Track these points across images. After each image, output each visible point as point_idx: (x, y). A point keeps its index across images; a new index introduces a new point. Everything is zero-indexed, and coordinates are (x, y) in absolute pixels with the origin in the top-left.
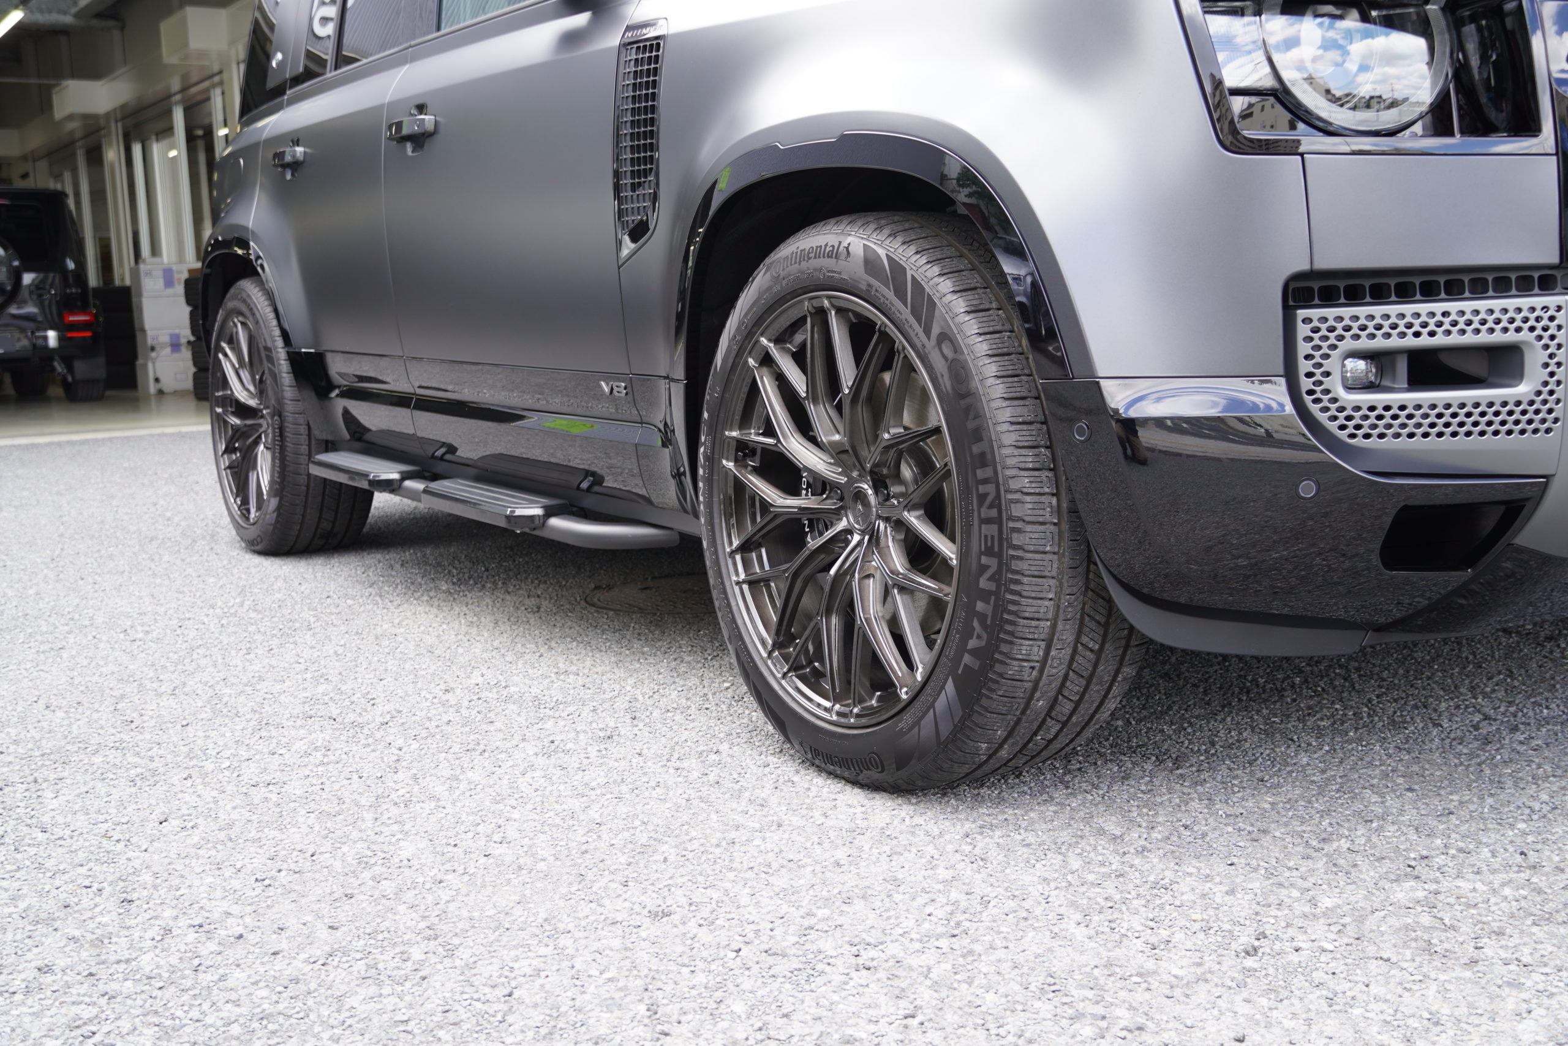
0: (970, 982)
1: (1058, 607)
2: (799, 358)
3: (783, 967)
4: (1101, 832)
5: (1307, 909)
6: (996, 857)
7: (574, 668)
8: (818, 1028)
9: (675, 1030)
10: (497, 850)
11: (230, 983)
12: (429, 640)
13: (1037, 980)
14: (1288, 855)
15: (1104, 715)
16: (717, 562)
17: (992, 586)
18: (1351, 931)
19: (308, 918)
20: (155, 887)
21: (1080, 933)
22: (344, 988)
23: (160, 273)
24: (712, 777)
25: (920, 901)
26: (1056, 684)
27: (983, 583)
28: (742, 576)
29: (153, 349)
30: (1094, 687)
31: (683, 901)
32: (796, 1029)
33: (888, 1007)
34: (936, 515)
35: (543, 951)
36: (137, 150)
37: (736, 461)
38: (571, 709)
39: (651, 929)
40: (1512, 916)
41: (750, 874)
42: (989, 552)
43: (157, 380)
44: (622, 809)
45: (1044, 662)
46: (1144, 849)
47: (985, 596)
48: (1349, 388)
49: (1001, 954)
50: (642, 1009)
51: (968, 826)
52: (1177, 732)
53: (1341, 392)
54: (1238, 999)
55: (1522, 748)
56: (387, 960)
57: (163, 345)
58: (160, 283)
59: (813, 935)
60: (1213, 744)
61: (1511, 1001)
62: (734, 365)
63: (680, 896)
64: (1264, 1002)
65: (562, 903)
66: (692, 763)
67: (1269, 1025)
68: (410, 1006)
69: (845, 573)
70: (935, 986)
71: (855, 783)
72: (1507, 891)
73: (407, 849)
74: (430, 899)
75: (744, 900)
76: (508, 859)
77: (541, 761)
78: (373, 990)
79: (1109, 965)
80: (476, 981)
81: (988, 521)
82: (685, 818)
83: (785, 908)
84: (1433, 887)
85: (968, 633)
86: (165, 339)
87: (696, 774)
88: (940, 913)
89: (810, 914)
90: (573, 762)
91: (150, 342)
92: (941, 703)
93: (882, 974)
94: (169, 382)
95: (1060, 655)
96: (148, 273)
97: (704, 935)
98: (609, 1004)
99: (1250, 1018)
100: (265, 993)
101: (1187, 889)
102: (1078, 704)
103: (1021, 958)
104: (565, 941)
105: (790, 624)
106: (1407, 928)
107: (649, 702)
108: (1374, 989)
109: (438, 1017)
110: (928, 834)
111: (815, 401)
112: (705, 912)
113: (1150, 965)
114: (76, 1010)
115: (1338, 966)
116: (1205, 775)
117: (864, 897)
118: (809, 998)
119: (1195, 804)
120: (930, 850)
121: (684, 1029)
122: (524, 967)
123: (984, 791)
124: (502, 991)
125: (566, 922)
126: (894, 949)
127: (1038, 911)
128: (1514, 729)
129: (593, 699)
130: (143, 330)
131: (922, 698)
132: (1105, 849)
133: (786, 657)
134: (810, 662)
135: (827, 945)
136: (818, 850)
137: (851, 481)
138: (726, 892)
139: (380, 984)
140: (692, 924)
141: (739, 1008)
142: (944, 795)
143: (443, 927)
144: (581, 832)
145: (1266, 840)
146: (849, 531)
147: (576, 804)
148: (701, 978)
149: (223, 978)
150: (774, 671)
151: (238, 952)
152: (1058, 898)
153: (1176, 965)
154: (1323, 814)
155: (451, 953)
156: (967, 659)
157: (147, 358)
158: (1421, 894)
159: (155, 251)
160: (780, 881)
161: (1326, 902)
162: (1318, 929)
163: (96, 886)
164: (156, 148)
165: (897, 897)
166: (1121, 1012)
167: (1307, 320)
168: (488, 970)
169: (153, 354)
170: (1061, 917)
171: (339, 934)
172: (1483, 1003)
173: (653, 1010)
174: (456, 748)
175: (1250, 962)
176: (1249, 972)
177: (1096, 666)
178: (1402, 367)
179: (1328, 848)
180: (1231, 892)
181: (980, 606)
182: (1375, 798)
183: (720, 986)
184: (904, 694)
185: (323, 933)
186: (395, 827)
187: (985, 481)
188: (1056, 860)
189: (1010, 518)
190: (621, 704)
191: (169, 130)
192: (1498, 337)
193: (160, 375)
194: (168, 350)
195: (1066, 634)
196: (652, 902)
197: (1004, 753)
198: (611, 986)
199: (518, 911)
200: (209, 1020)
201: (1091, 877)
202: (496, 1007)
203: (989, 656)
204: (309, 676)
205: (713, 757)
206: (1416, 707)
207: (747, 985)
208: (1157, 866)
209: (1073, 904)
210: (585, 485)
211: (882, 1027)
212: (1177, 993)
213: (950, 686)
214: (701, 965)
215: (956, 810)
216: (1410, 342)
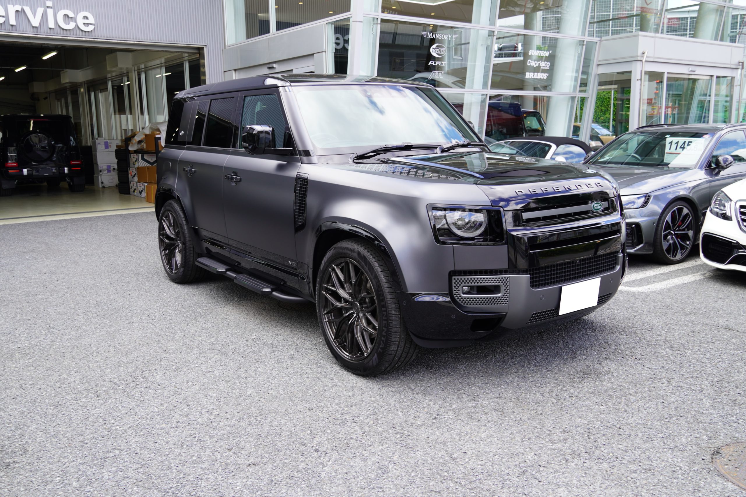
0: (376, 426)
1: (400, 339)
2: (342, 270)
3: (338, 422)
4: (410, 388)
5: (449, 408)
6: (385, 394)
7: (279, 333)
8: (345, 436)
9: (316, 436)
10: (271, 392)
11: (220, 426)
12: (237, 321)
13: (390, 426)
14: (449, 394)
15: (412, 359)
16: (320, 316)
17: (385, 334)
18: (457, 414)
19: (232, 410)
20: (193, 401)
21: (400, 414)
22: (245, 427)
23: (104, 143)
24: (319, 371)
25: (367, 406)
26: (400, 355)
27: (383, 333)
28: (327, 320)
29: (101, 171)
30: (409, 355)
31: (315, 406)
32: (341, 436)
33: (359, 431)
34: (374, 315)
35: (286, 418)
36: (92, 94)
37: (326, 292)
38: (281, 348)
39: (309, 413)
40: (491, 410)
41: (330, 399)
42: (385, 327)
43: (102, 183)
44: (299, 381)
45: (397, 350)
46: (418, 393)
47: (384, 336)
48: (463, 293)
49: (384, 419)
50: (309, 432)
51: (380, 386)
52: (433, 358)
53: (462, 295)
54: (430, 429)
55: (512, 364)
56: (253, 420)
57: (104, 170)
58: (104, 147)
59: (344, 415)
60: (441, 362)
61: (483, 428)
62: (326, 270)
63: (314, 405)
64: (435, 430)
65: (288, 406)
66: (314, 366)
67: (434, 435)
68: (260, 431)
69: (352, 324)
70: (369, 427)
71: (354, 373)
72: (492, 404)
73: (249, 392)
74: (258, 405)
75: (329, 406)
76: (274, 394)
77: (276, 365)
78: (252, 427)
79: (405, 422)
80: (273, 425)
81: (385, 320)
82: (314, 383)
83: (338, 408)
84: (477, 403)
85: (380, 344)
86: (105, 167)
87: (315, 370)
88: (372, 409)
89: (343, 410)
90: (284, 365)
91: (99, 169)
92: (374, 358)
93: (358, 424)
94: (107, 183)
95: (400, 349)
96: (99, 143)
97: (320, 414)
98: (302, 431)
99: (431, 433)
100: (229, 428)
101: (426, 403)
102: (405, 358)
103: (387, 420)
104: (291, 416)
105: (339, 333)
106: (468, 413)
107: (301, 346)
108: (457, 427)
109: (267, 434)
110: (370, 388)
111: (346, 283)
112: (320, 409)
113: (414, 422)
114: (190, 432)
115: (452, 422)
116: (437, 372)
117: (355, 405)
118: (343, 429)
119: (432, 380)
120: (371, 393)
121: (318, 436)
122: (283, 422)
123: (384, 376)
124: (279, 428)
125: (290, 411)
126: (361, 418)
127: (393, 409)
128: (512, 358)
129: (286, 345)
130: (97, 164)
131: (370, 357)
132: (410, 393)
133: (338, 341)
134: (343, 343)
135: (347, 417)
136: (345, 392)
137: (354, 301)
138: (325, 404)
139: (253, 426)
140: (318, 412)
141: (329, 431)
142: (375, 377)
143: (263, 412)
144: (290, 387)
145: (446, 390)
146: (354, 313)
147: (287, 379)
148: (321, 425)
149: (218, 425)
150: (334, 345)
151: (218, 419)
152: (397, 406)
153: (419, 422)
154: (460, 383)
155: (266, 419)
156: (380, 349)
157: (98, 174)
158: (474, 404)
159: (99, 135)
160: (337, 401)
161: (454, 406)
162: (450, 413)
163: (179, 401)
164: (101, 96)
165: (363, 405)
166: (406, 432)
167: (454, 279)
168: (275, 423)
169: (101, 173)
170: (397, 410)
171: (240, 414)
172: (477, 430)
173: (311, 432)
174: (254, 361)
175: (434, 421)
176: (433, 423)
177: (409, 350)
178: (475, 289)
179: (459, 393)
180: (434, 404)
181: (383, 338)
182: (473, 379)
183: (325, 427)
184: (365, 355)
185: (236, 414)
186: (245, 385)
187: (384, 311)
188: (398, 395)
189: (390, 320)
190: (294, 346)
191: (106, 89)
192: (495, 284)
193: (103, 181)
194: (106, 172)
195: (402, 344)
196: (308, 406)
197: (388, 369)
198: (302, 427)
199: (279, 408)
200: (219, 434)
201: (405, 400)
202: (278, 431)
203: (385, 349)
204: (207, 335)
205: (319, 364)
206: (492, 351)
207: (330, 426)
208: (420, 397)
209: (400, 407)
210: (282, 283)
211: (358, 435)
212: (418, 428)
213: (376, 355)
214: (320, 422)
215: (377, 382)
216: (476, 284)
